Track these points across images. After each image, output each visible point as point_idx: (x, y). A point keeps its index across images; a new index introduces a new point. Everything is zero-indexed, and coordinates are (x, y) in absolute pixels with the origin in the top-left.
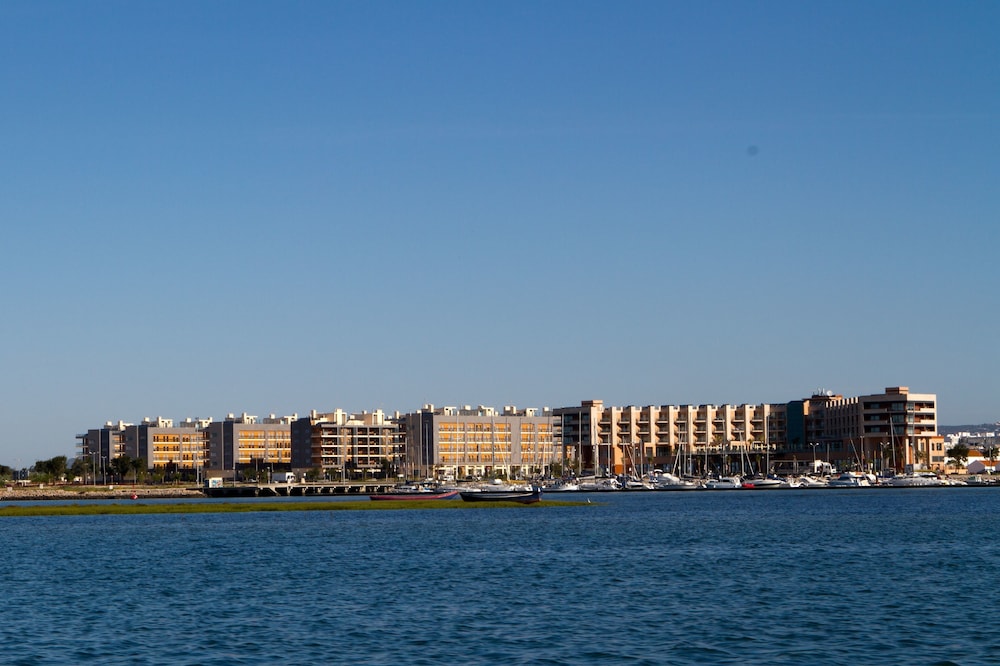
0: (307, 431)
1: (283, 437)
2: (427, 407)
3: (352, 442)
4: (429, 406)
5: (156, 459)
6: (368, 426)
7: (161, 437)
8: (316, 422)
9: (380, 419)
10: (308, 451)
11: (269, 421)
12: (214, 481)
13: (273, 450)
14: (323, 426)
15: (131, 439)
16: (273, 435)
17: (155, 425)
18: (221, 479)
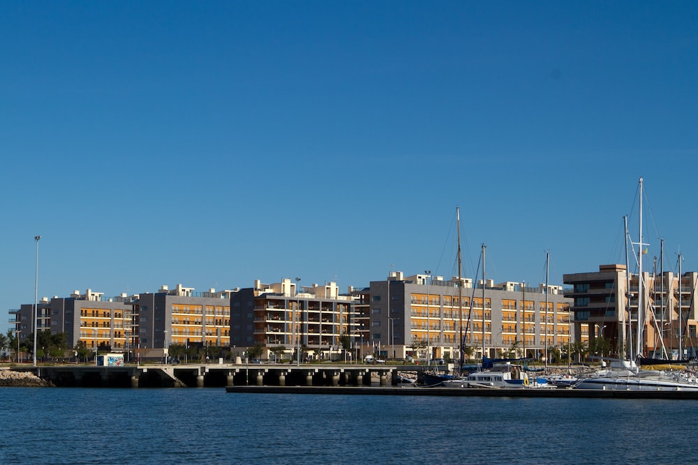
0: (250, 304)
1: (223, 313)
2: (394, 275)
3: (302, 317)
4: (398, 274)
5: (84, 335)
6: (321, 300)
7: (89, 311)
8: (261, 293)
9: (334, 292)
10: (250, 327)
11: (207, 295)
12: (111, 359)
13: (211, 328)
14: (268, 297)
15: (56, 313)
16: (211, 310)
17: (84, 298)
18: (122, 356)
